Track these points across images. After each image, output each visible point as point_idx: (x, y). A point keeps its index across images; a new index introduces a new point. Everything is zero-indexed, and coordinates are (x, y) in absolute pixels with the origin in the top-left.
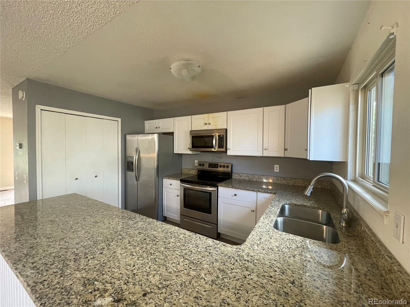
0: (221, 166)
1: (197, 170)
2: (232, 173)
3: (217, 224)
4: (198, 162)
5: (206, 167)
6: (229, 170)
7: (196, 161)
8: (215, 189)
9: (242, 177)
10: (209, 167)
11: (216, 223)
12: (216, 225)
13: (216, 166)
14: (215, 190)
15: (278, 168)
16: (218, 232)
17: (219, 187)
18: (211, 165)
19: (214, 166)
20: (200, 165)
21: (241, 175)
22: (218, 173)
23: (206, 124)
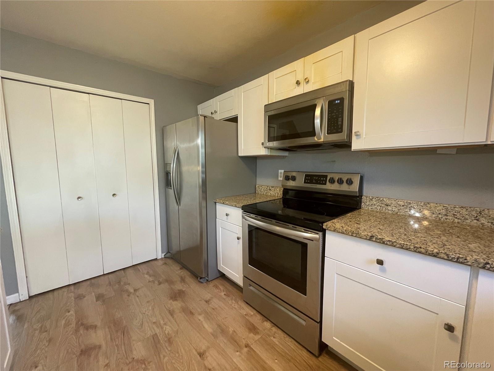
0: (332, 181)
1: (282, 189)
2: (361, 196)
3: (321, 322)
4: (284, 171)
5: (299, 183)
6: (355, 187)
7: (280, 171)
8: (317, 236)
9: (390, 208)
10: (305, 182)
11: (319, 321)
12: (319, 325)
13: (321, 179)
14: (317, 240)
16: (323, 340)
17: (327, 231)
18: (310, 178)
19: (315, 180)
20: (287, 178)
21: (388, 202)
22: (325, 195)
23: (298, 83)
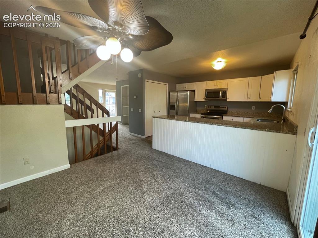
0: (221, 108)
1: (206, 110)
6: (226, 109)
7: (205, 105)
10: (214, 108)
15: (254, 108)
17: (223, 116)
19: (217, 107)
20: (208, 107)
21: (233, 112)
23: (215, 86)
